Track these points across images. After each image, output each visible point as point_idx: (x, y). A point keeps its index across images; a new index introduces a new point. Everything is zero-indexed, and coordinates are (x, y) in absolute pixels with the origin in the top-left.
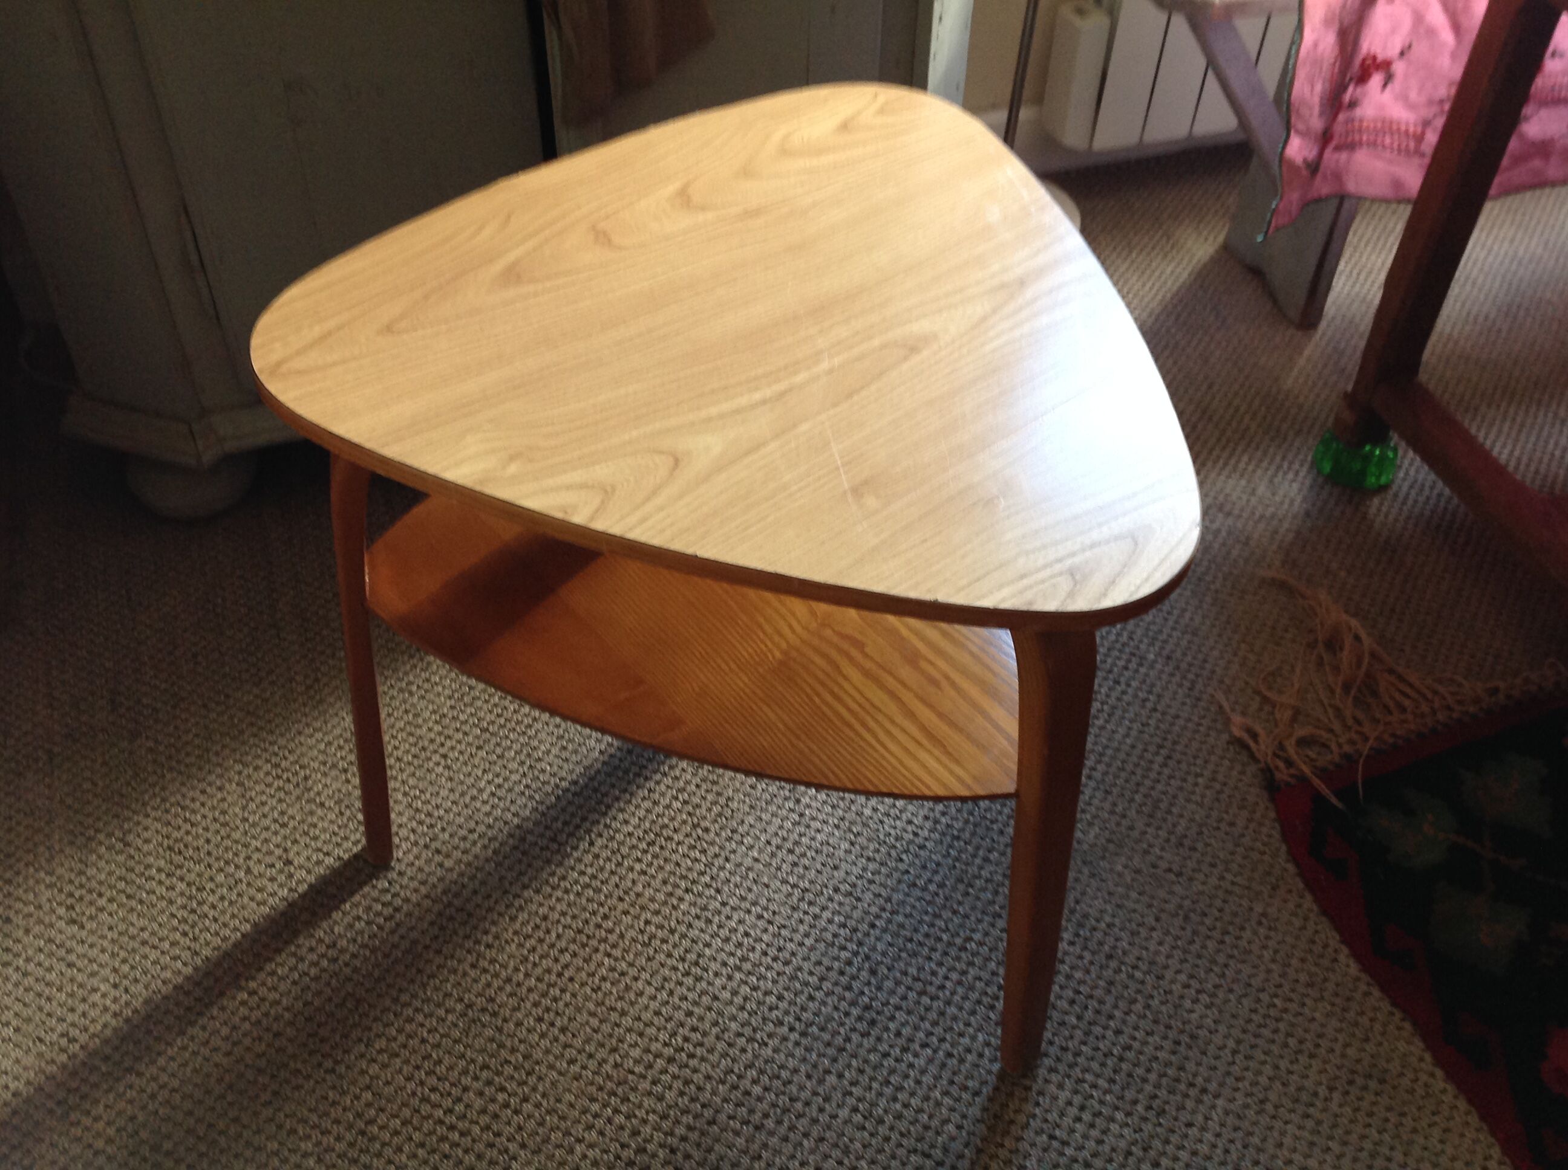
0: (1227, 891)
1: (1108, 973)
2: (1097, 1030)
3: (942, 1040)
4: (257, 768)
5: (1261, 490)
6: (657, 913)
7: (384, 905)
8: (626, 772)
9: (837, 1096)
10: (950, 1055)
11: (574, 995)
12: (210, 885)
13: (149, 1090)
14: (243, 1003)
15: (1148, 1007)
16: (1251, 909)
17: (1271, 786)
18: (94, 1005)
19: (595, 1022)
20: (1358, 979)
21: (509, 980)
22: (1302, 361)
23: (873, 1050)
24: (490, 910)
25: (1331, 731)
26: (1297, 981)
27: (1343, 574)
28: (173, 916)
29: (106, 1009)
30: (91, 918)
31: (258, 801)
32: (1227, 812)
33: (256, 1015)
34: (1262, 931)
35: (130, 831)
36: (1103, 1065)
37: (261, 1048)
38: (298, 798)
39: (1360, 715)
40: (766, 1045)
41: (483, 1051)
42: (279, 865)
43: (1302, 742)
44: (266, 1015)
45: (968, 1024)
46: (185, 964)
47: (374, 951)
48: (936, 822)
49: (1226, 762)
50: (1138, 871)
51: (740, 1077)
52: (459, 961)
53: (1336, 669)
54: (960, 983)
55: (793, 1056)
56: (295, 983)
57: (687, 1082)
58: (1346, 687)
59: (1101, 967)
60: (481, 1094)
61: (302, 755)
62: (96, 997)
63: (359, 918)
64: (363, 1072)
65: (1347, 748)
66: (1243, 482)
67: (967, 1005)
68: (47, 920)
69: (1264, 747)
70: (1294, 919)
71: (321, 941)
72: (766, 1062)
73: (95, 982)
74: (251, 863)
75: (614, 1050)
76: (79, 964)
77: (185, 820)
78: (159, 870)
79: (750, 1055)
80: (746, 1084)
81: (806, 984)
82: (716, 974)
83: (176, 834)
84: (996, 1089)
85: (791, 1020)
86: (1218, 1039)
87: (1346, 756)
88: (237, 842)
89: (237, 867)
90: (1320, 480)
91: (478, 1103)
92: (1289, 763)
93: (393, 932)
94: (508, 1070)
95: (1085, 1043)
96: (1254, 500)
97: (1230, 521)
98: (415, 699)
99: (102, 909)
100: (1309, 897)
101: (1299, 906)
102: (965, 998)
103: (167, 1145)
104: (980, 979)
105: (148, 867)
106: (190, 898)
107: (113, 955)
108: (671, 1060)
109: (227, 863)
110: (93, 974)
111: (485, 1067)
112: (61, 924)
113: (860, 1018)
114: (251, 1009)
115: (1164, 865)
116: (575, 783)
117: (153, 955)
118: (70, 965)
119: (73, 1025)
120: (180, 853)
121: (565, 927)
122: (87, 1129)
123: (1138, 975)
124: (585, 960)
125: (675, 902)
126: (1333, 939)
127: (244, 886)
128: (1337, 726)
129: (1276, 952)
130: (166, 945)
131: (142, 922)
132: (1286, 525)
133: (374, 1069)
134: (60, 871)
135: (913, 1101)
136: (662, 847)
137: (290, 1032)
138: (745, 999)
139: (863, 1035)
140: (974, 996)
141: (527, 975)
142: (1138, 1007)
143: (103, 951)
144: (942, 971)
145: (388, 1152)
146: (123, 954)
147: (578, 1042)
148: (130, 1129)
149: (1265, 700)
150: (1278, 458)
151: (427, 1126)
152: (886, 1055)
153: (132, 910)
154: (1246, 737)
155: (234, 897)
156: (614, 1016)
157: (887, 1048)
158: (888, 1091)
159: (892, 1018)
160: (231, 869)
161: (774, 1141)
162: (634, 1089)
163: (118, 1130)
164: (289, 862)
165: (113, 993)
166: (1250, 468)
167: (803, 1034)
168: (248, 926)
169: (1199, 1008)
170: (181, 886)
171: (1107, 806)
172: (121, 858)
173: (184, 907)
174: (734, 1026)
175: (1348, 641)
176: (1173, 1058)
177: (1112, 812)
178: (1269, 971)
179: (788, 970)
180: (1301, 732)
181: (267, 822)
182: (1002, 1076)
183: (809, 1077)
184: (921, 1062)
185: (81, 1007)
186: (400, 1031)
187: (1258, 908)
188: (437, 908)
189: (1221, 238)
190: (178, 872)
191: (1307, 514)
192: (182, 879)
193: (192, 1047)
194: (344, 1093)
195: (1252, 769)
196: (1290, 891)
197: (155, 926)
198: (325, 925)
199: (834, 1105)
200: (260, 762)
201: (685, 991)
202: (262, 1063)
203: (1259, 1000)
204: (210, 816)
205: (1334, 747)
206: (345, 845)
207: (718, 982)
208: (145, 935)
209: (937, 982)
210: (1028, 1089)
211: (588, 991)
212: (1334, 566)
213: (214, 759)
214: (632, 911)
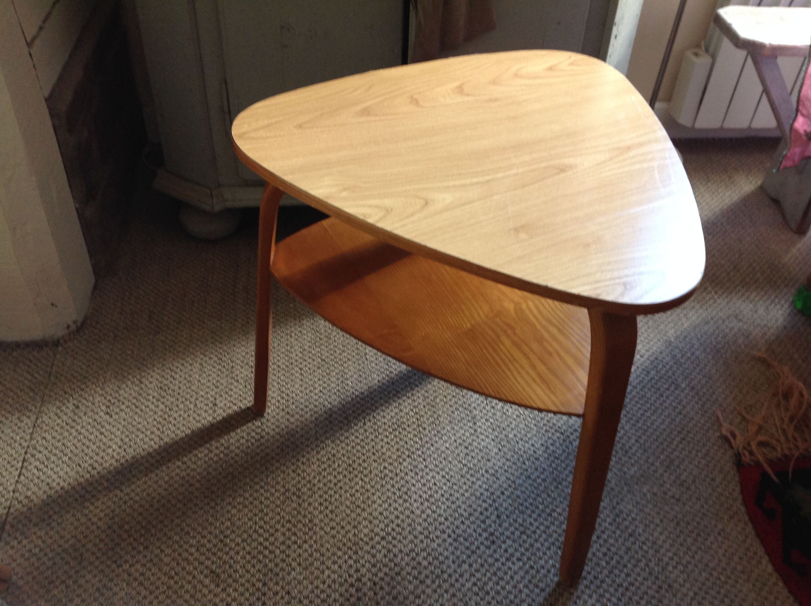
0: (704, 514)
1: (628, 544)
2: (617, 572)
3: (529, 559)
4: (210, 358)
5: (761, 311)
6: (391, 464)
7: (256, 433)
8: (389, 393)
9: (467, 576)
10: (532, 567)
11: (340, 496)
12: (175, 409)
13: (124, 499)
14: (178, 467)
15: (647, 565)
16: (716, 526)
17: (739, 464)
18: (108, 454)
19: (348, 511)
20: (771, 575)
21: (310, 482)
22: (794, 251)
23: (491, 556)
24: (307, 446)
25: (778, 441)
26: (736, 569)
27: (800, 361)
28: (155, 419)
29: (113, 457)
30: (117, 413)
31: (207, 374)
32: (712, 473)
33: (184, 474)
34: (720, 539)
35: (144, 377)
36: (616, 590)
37: (181, 490)
38: (227, 376)
39: (797, 435)
40: (434, 541)
41: (289, 513)
42: (211, 405)
43: (761, 444)
44: (188, 475)
45: (545, 554)
46: (155, 443)
47: (247, 454)
48: (547, 448)
49: (716, 447)
50: (655, 494)
51: (417, 554)
52: (287, 468)
53: (787, 409)
54: (545, 532)
55: (447, 550)
56: (205, 462)
57: (389, 551)
58: (791, 419)
59: (625, 540)
60: (284, 534)
61: (233, 356)
62: (110, 451)
63: (243, 437)
64: (228, 512)
65: (786, 452)
66: (751, 306)
67: (546, 544)
68: (95, 411)
69: (739, 442)
70: (739, 536)
71: (222, 445)
72: (433, 550)
73: (111, 443)
74: (198, 402)
75: (355, 527)
76: (106, 434)
77: (171, 376)
78: (153, 397)
79: (425, 545)
80: (420, 559)
81: (462, 515)
82: (415, 501)
83: (166, 382)
84: (554, 590)
85: (450, 532)
86: (684, 590)
87: (786, 456)
88: (193, 391)
89: (190, 402)
90: (795, 311)
91: (281, 539)
92: (751, 453)
93: (258, 447)
94: (300, 526)
95: (608, 577)
96: (755, 316)
97: (740, 324)
98: (292, 340)
99: (121, 410)
100: (750, 526)
101: (744, 529)
102: (546, 540)
103: (126, 527)
104: (556, 532)
105: (149, 395)
106: (165, 413)
107: (122, 432)
108: (383, 538)
109: (186, 400)
110: (111, 440)
111: (289, 521)
112: (102, 414)
113: (487, 539)
114: (181, 471)
115: (670, 494)
116: (362, 393)
117: (141, 436)
118: (101, 433)
119: (96, 461)
120: (165, 391)
121: (343, 461)
122: (91, 511)
123: (645, 548)
124: (349, 480)
125: (401, 461)
126: (761, 551)
127: (192, 412)
128: (782, 438)
129: (726, 551)
130: (148, 433)
131: (140, 420)
132: (772, 331)
133: (234, 511)
134: (107, 389)
135: (507, 587)
136: (400, 433)
137: (198, 485)
138: (428, 516)
139: (486, 547)
140: (551, 540)
141: (319, 481)
142: (642, 564)
143: (118, 429)
144: (536, 524)
145: (232, 553)
146: (127, 433)
147: (338, 520)
148: (111, 516)
149: (744, 419)
150: (773, 297)
151: (254, 544)
152: (497, 560)
153: (136, 413)
154: (729, 435)
155: (186, 416)
156: (359, 511)
157: (498, 556)
158: (495, 579)
159: (504, 542)
160: (188, 403)
161: (429, 591)
162: (361, 549)
163: (105, 515)
164: (215, 405)
165: (119, 450)
166: (756, 299)
167: (455, 540)
168: (189, 431)
169: (676, 572)
170: (162, 406)
171: (644, 458)
172: (137, 388)
173: (161, 416)
174: (419, 528)
175: (796, 394)
176: (657, 595)
177: (646, 461)
178: (720, 561)
179: (453, 506)
180: (761, 438)
181: (209, 384)
182: (558, 584)
183: (454, 562)
184: (516, 568)
185: (102, 454)
186: (251, 495)
187: (720, 526)
188: (281, 440)
189: (759, 183)
190: (162, 400)
191: (785, 327)
192: (163, 403)
193: (149, 482)
194: (217, 520)
195: (730, 453)
196: (740, 521)
197: (146, 423)
198: (226, 437)
199: (464, 579)
200: (212, 356)
201: (397, 505)
202: (180, 497)
203: (711, 574)
204: (183, 376)
205: (779, 449)
206: (244, 402)
207: (415, 505)
208: (140, 426)
209: (532, 529)
210: (572, 594)
211: (348, 495)
212: (796, 356)
213: (191, 350)
214: (378, 461)
